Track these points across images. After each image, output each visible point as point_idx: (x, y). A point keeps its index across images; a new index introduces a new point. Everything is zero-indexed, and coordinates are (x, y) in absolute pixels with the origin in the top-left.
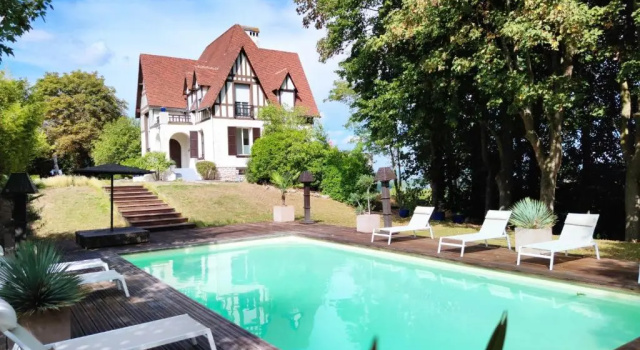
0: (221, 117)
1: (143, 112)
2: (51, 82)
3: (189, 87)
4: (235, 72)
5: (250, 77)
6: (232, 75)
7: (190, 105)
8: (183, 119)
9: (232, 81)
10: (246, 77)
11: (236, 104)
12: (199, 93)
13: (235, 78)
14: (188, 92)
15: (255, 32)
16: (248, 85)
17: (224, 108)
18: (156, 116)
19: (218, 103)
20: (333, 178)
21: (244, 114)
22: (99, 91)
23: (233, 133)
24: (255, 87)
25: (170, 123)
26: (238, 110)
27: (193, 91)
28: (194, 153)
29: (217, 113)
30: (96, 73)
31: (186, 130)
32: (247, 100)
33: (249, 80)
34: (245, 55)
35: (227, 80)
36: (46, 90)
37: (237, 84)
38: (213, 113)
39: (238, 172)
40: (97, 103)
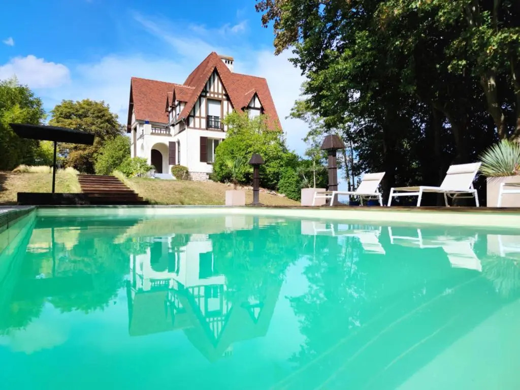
0: (194, 128)
1: (133, 127)
2: (66, 107)
3: (170, 104)
4: (208, 90)
5: (222, 94)
6: (205, 91)
7: (171, 119)
8: (163, 132)
9: (205, 96)
10: (218, 94)
11: (208, 118)
12: (178, 108)
13: (208, 95)
14: (170, 109)
15: (230, 61)
16: (219, 101)
17: (197, 120)
18: (141, 128)
19: (192, 115)
20: (289, 178)
21: (215, 127)
22: (103, 115)
23: (205, 142)
24: (225, 103)
25: (152, 134)
26: (210, 123)
27: (174, 108)
28: (172, 160)
29: (191, 125)
30: (103, 102)
31: (166, 140)
32: (219, 115)
33: (220, 97)
34: (218, 75)
35: (201, 96)
36: (61, 114)
37: (210, 100)
38: (188, 125)
39: (208, 177)
40: (102, 125)
